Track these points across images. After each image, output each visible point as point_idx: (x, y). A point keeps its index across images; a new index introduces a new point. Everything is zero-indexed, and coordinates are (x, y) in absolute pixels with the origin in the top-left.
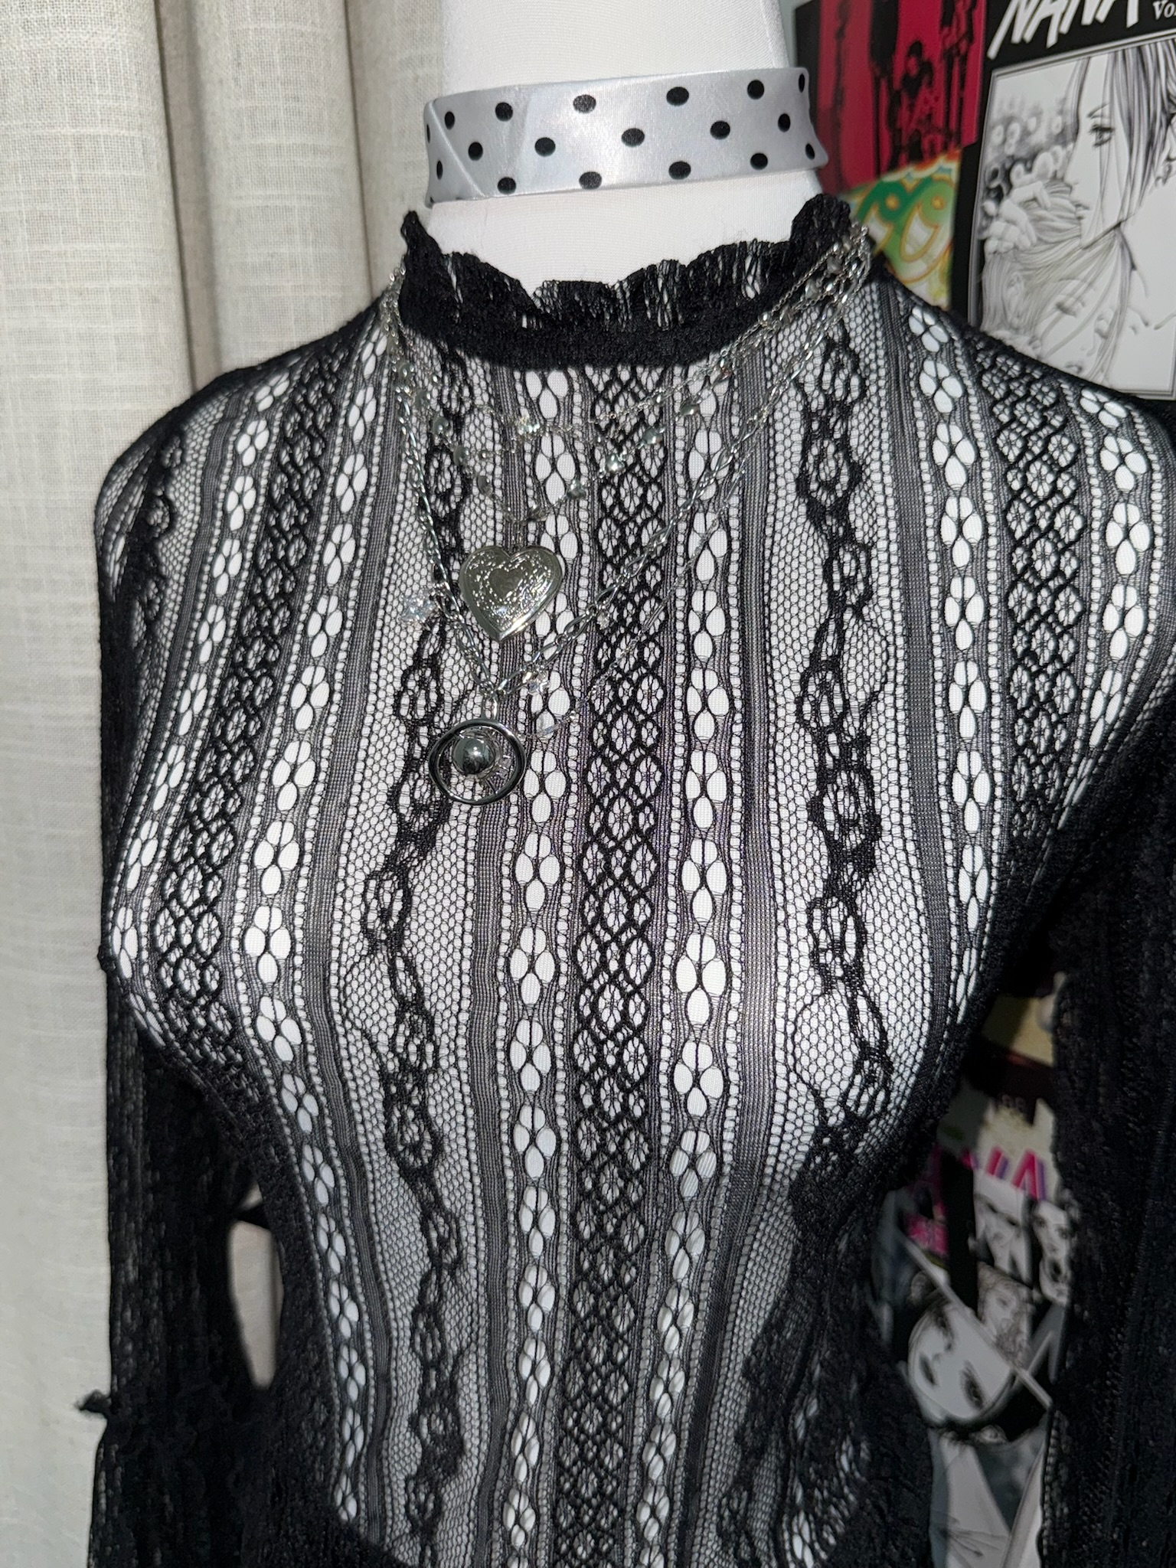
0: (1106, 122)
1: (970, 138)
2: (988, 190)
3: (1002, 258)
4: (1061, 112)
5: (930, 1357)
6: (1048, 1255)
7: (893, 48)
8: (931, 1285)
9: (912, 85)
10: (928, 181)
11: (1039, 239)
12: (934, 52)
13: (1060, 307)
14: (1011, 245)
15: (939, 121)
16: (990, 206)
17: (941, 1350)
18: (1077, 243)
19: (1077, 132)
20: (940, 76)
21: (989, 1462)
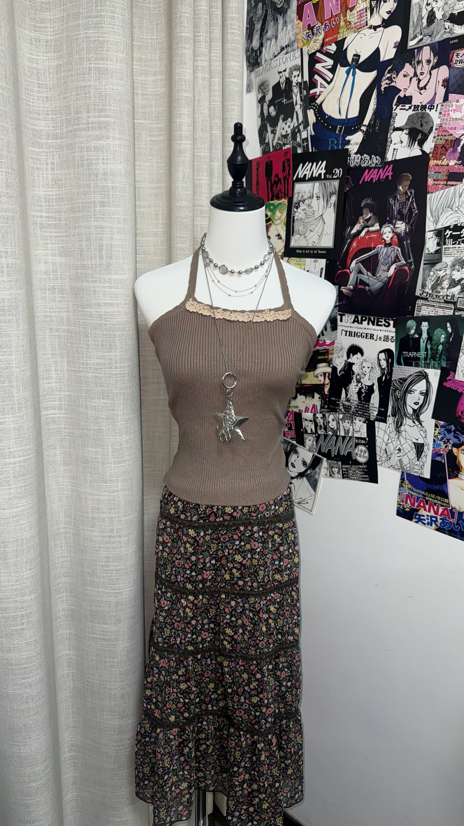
0: (319, 196)
1: (290, 196)
2: (295, 206)
3: (298, 220)
4: (309, 193)
5: (293, 462)
6: (319, 424)
7: (271, 175)
8: (293, 444)
9: (276, 183)
10: (280, 203)
11: (306, 217)
12: (281, 176)
13: (310, 230)
14: (300, 218)
15: (283, 191)
16: (295, 210)
17: (296, 458)
18: (313, 218)
19: (313, 197)
20: (283, 182)
21: (309, 478)
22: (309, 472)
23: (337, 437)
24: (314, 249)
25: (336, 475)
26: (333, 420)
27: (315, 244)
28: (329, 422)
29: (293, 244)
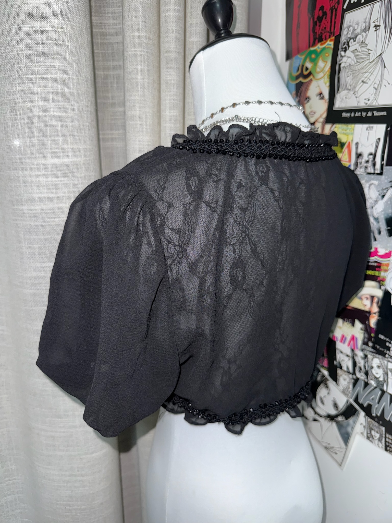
0: (378, 23)
1: (337, 34)
2: (342, 48)
3: (346, 68)
4: (365, 22)
7: (315, 8)
11: (357, 61)
12: (327, 8)
13: (363, 81)
14: (349, 64)
15: (328, 29)
16: (343, 53)
18: (368, 61)
20: (329, 15)
21: (340, 426)
22: (340, 418)
23: (383, 392)
24: (367, 110)
25: (377, 441)
26: (378, 367)
27: (369, 102)
28: (372, 367)
29: (339, 105)
